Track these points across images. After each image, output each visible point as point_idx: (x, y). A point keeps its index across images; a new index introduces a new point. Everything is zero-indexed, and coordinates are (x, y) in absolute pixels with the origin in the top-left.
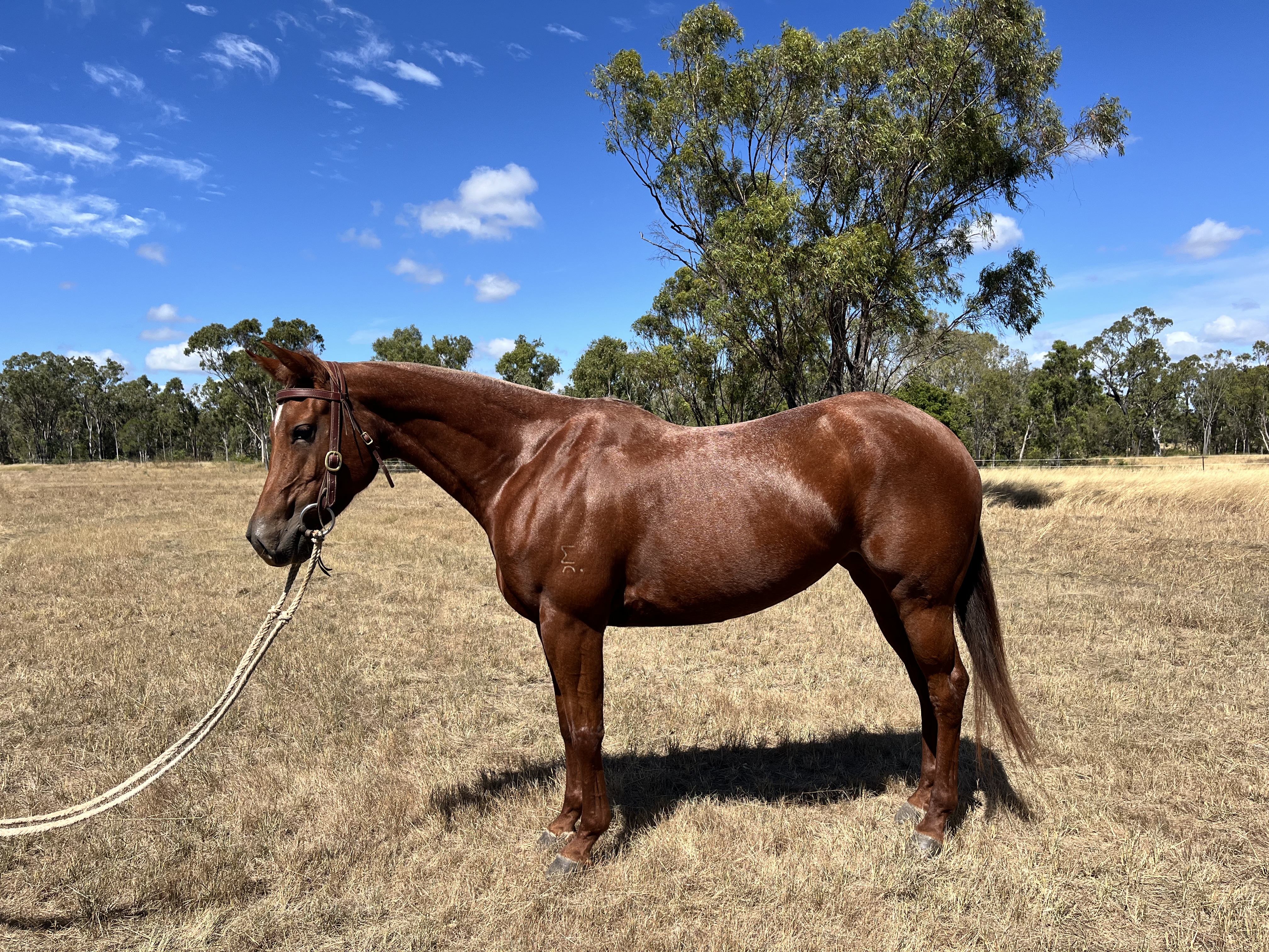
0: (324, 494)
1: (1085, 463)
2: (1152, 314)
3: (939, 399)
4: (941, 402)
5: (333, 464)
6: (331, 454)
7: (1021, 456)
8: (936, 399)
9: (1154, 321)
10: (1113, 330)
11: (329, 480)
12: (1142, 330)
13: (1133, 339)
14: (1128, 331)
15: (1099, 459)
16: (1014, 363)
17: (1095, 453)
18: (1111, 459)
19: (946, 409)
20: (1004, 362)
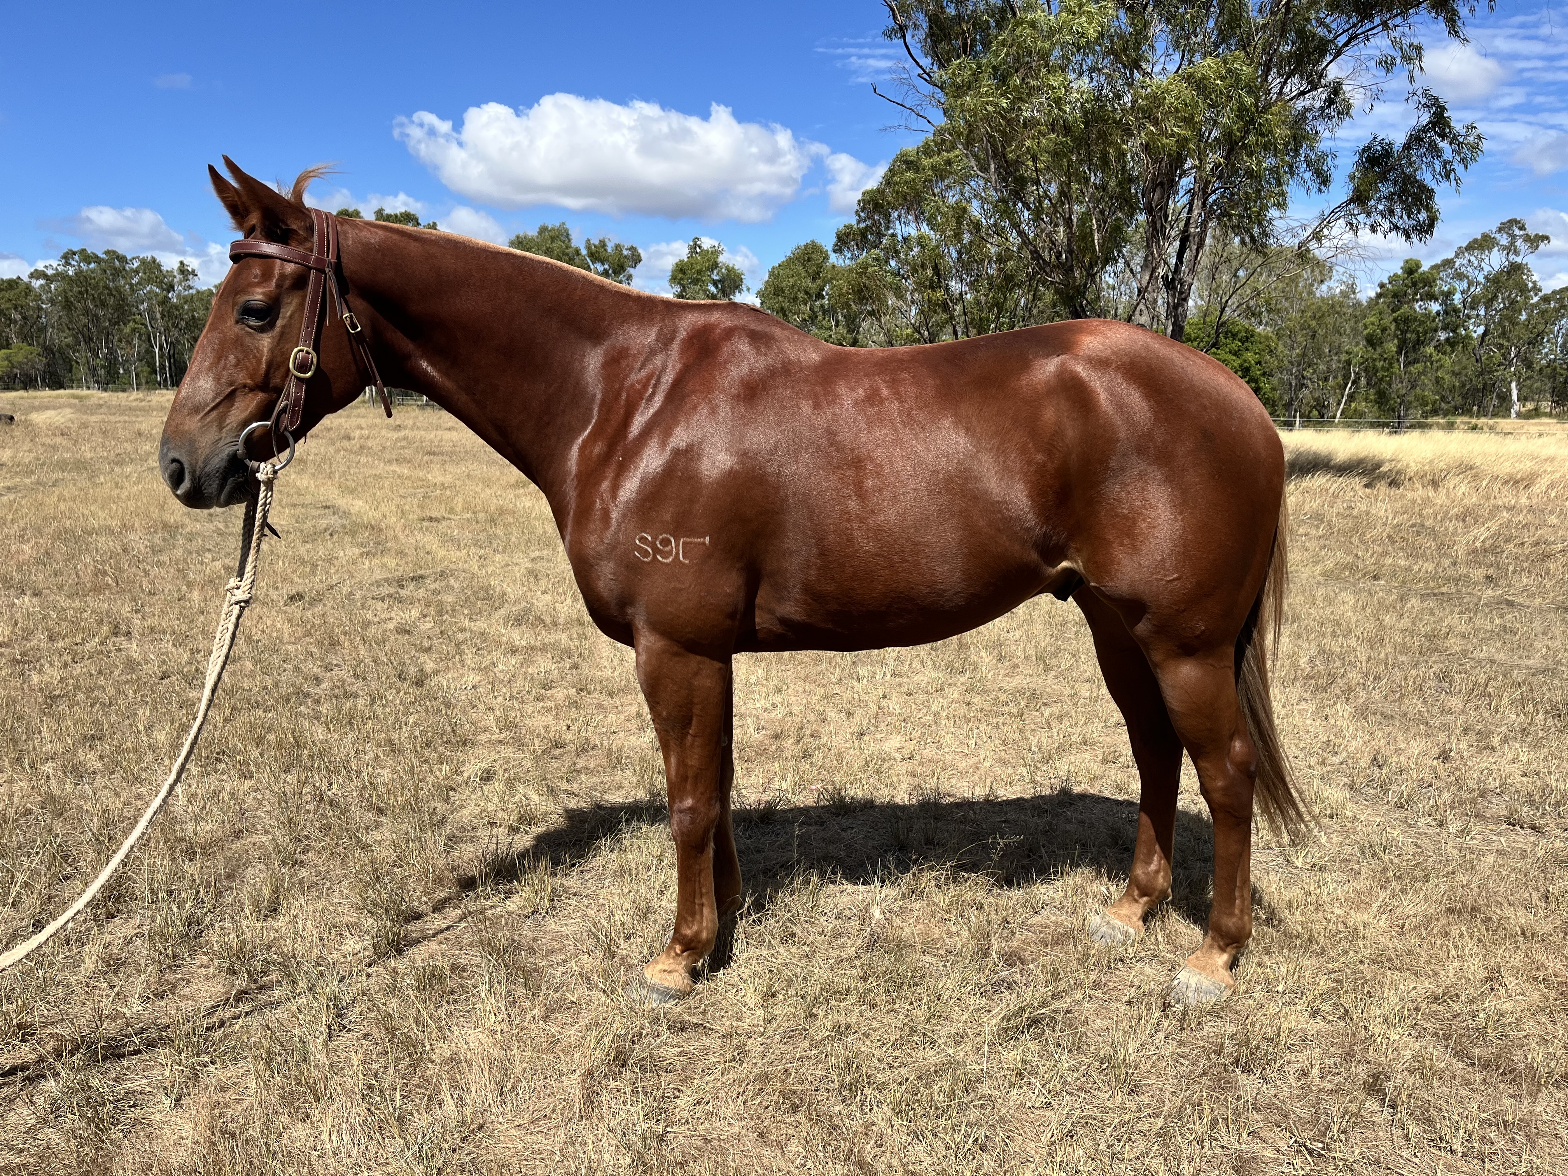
0: (284, 410)
1: (1422, 426)
2: (1522, 228)
3: (1240, 336)
4: (1240, 340)
5: (303, 367)
6: (300, 351)
7: (1338, 415)
8: (1234, 336)
9: (1527, 239)
10: (1470, 248)
11: (293, 390)
12: (1510, 248)
13: (1496, 260)
14: (1490, 250)
15: (1441, 421)
16: (1338, 291)
17: (1435, 412)
18: (1459, 420)
19: (1247, 350)
20: (1324, 287)
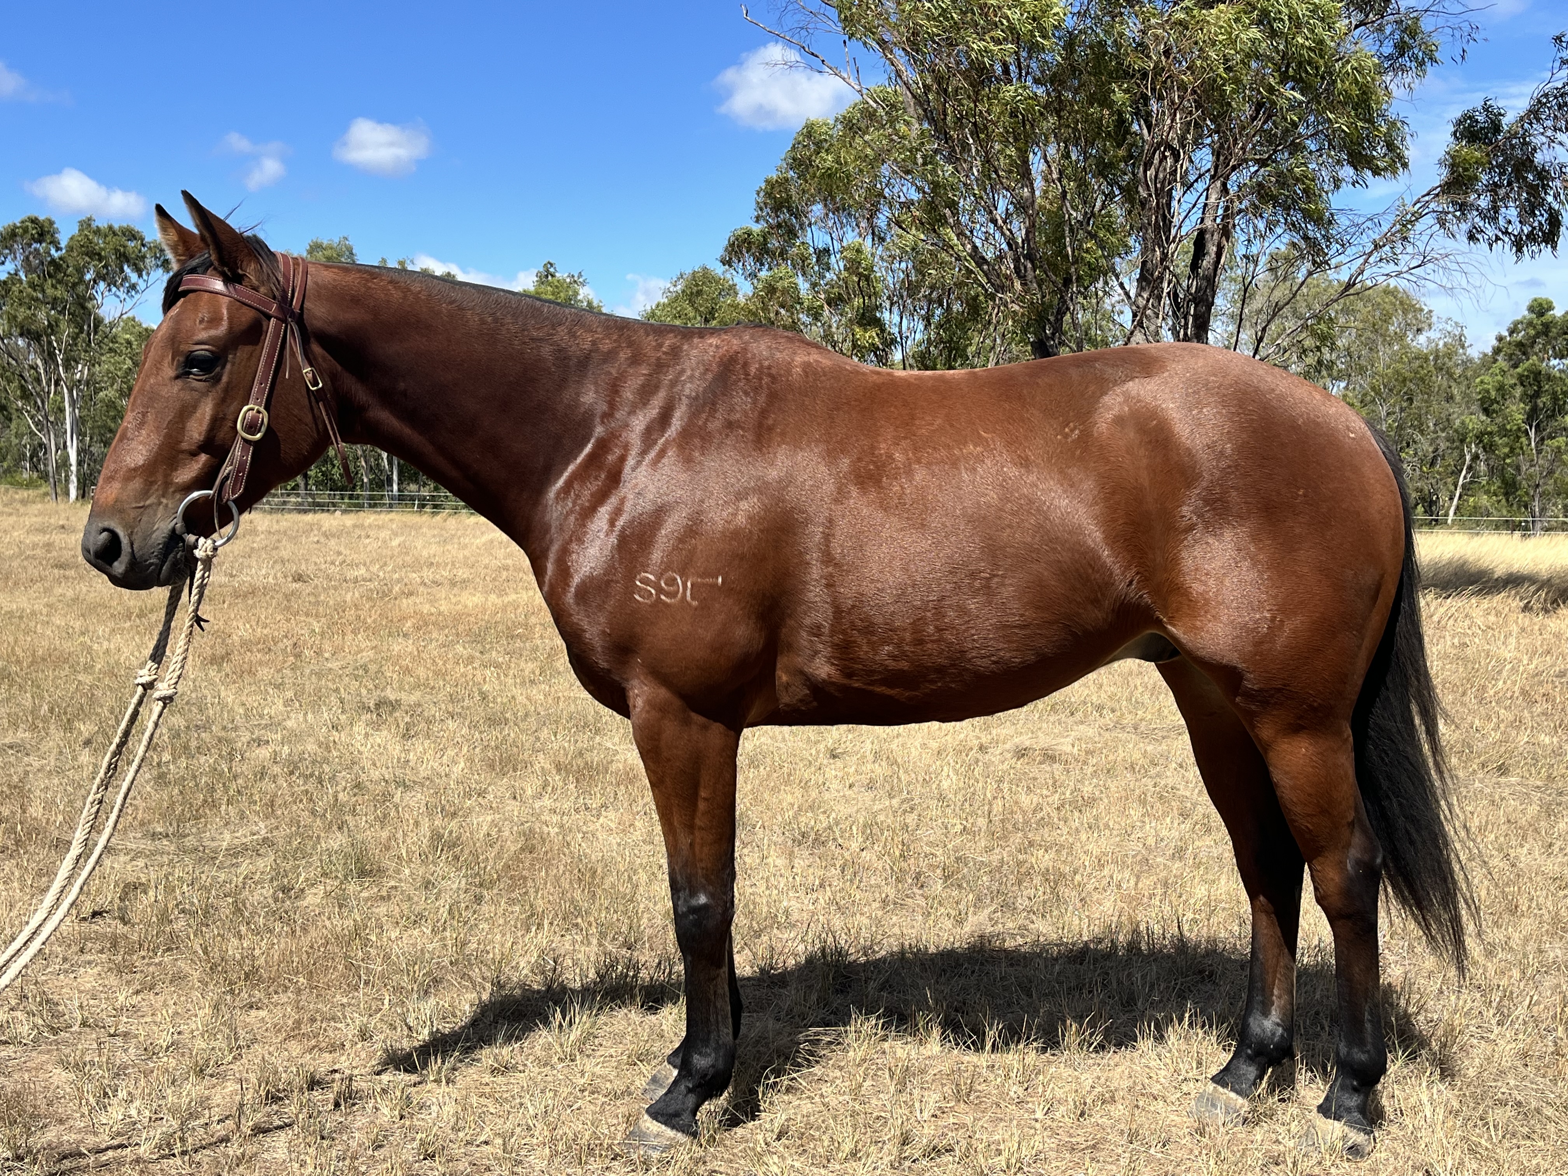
0: (226, 478)
5: (252, 428)
6: (250, 410)
7: (1452, 514)
11: (238, 453)
20: (1422, 339)
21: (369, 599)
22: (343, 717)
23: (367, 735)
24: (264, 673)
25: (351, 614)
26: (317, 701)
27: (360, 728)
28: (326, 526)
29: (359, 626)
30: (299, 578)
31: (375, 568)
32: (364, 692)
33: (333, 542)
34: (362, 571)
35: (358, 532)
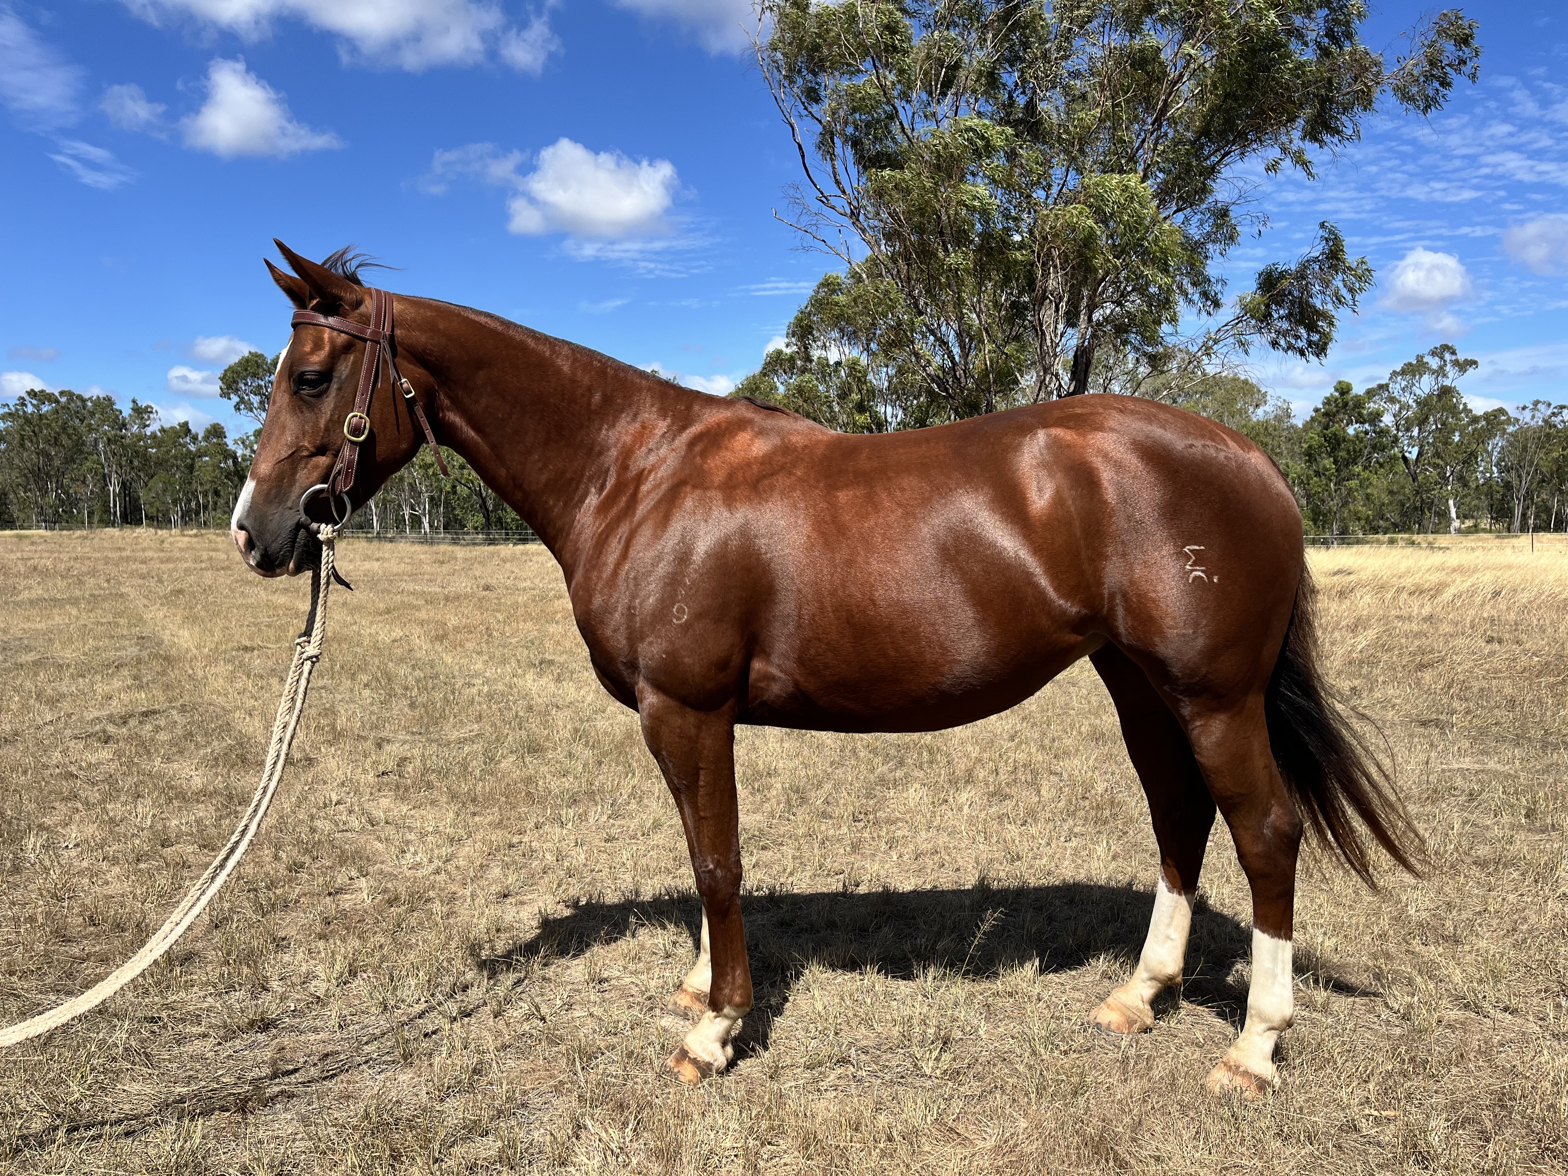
0: (339, 473)
2: (1454, 353)
5: (356, 431)
6: (354, 416)
9: (1456, 363)
10: (1403, 372)
11: (347, 452)
12: (1441, 372)
14: (1422, 374)
15: (1382, 538)
16: (1273, 415)
17: (1375, 530)
18: (1399, 537)
20: (1259, 411)
21: (533, 601)
22: (520, 671)
23: (534, 680)
24: (470, 646)
25: (521, 611)
26: (504, 661)
27: (530, 676)
28: (503, 554)
29: (528, 617)
30: (487, 588)
31: (537, 581)
32: (532, 656)
33: (508, 565)
34: (528, 584)
35: (524, 558)
